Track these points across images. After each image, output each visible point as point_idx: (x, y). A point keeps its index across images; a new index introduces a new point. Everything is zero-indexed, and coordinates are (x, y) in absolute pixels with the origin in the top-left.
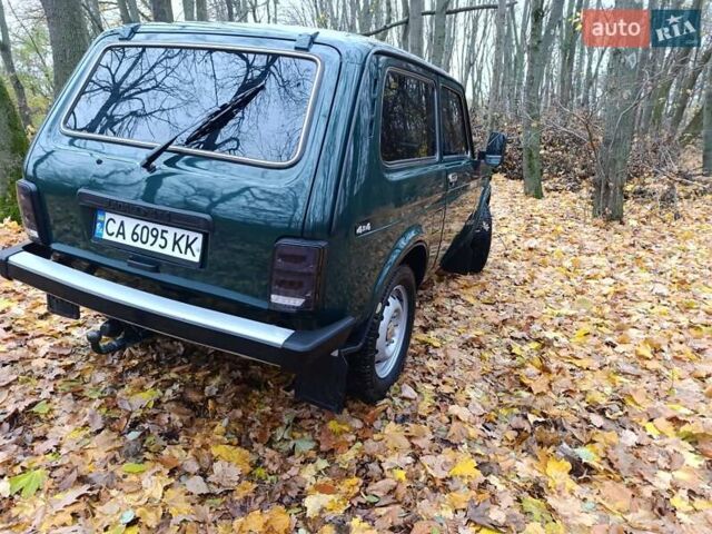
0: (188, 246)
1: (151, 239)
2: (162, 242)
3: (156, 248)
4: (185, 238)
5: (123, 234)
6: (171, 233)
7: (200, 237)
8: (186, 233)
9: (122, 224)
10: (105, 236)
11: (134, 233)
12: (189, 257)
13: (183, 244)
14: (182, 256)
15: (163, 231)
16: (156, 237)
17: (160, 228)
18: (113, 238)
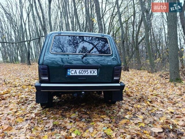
0: (94, 72)
1: (84, 73)
2: (87, 73)
3: (86, 74)
4: (93, 71)
5: (76, 73)
6: (89, 70)
7: (96, 70)
8: (93, 70)
9: (76, 71)
10: (71, 74)
11: (79, 72)
12: (94, 74)
13: (92, 72)
14: (93, 74)
15: (87, 71)
16: (85, 72)
17: (86, 70)
18: (73, 74)
